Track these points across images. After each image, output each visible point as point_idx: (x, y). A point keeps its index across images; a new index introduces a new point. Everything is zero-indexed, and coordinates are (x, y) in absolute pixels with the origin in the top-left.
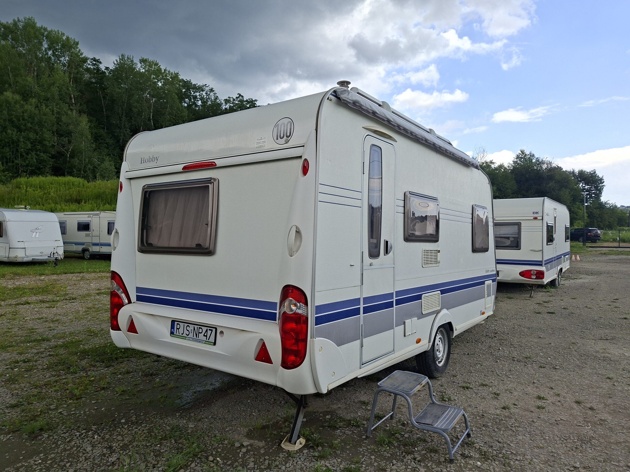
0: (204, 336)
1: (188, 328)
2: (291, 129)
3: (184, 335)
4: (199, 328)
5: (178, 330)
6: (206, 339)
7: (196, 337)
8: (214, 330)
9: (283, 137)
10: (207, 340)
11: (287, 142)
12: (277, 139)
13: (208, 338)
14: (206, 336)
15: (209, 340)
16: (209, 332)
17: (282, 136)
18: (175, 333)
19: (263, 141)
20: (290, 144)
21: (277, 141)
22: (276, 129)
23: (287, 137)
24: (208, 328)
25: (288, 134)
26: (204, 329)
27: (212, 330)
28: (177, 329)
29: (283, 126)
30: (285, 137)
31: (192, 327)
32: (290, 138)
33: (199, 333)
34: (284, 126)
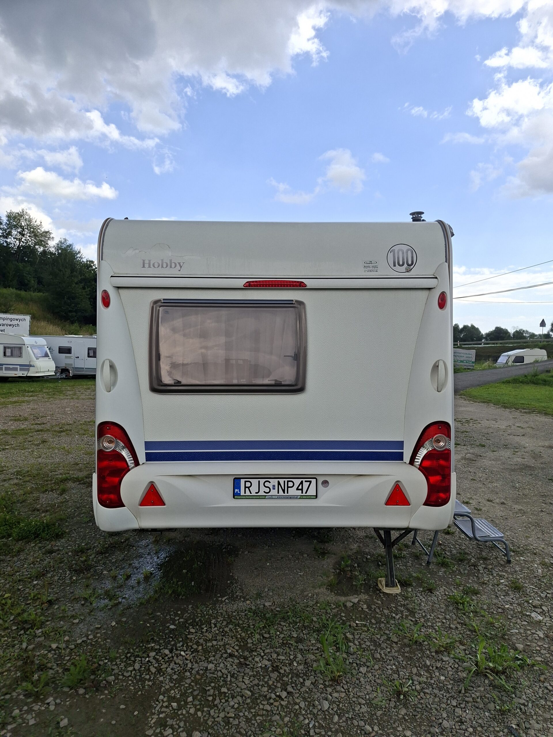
0: (297, 489)
1: (267, 484)
2: (412, 257)
3: (261, 493)
4: (288, 481)
5: (247, 489)
6: (302, 493)
7: (284, 493)
8: (314, 481)
9: (403, 265)
10: (304, 494)
11: (408, 271)
12: (395, 266)
13: (304, 491)
14: (302, 490)
15: (306, 493)
16: (306, 485)
17: (401, 263)
18: (242, 493)
19: (373, 265)
20: (412, 273)
21: (394, 268)
22: (391, 255)
23: (408, 265)
24: (304, 480)
25: (410, 263)
26: (297, 482)
27: (310, 482)
28: (245, 487)
29: (401, 253)
30: (406, 265)
31: (274, 482)
32: (412, 267)
33: (288, 487)
34: (403, 253)
